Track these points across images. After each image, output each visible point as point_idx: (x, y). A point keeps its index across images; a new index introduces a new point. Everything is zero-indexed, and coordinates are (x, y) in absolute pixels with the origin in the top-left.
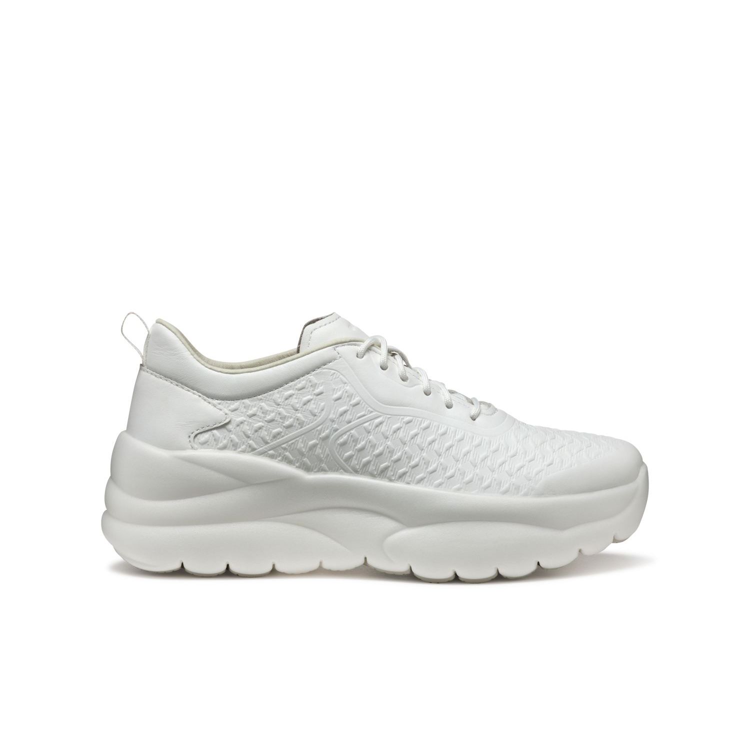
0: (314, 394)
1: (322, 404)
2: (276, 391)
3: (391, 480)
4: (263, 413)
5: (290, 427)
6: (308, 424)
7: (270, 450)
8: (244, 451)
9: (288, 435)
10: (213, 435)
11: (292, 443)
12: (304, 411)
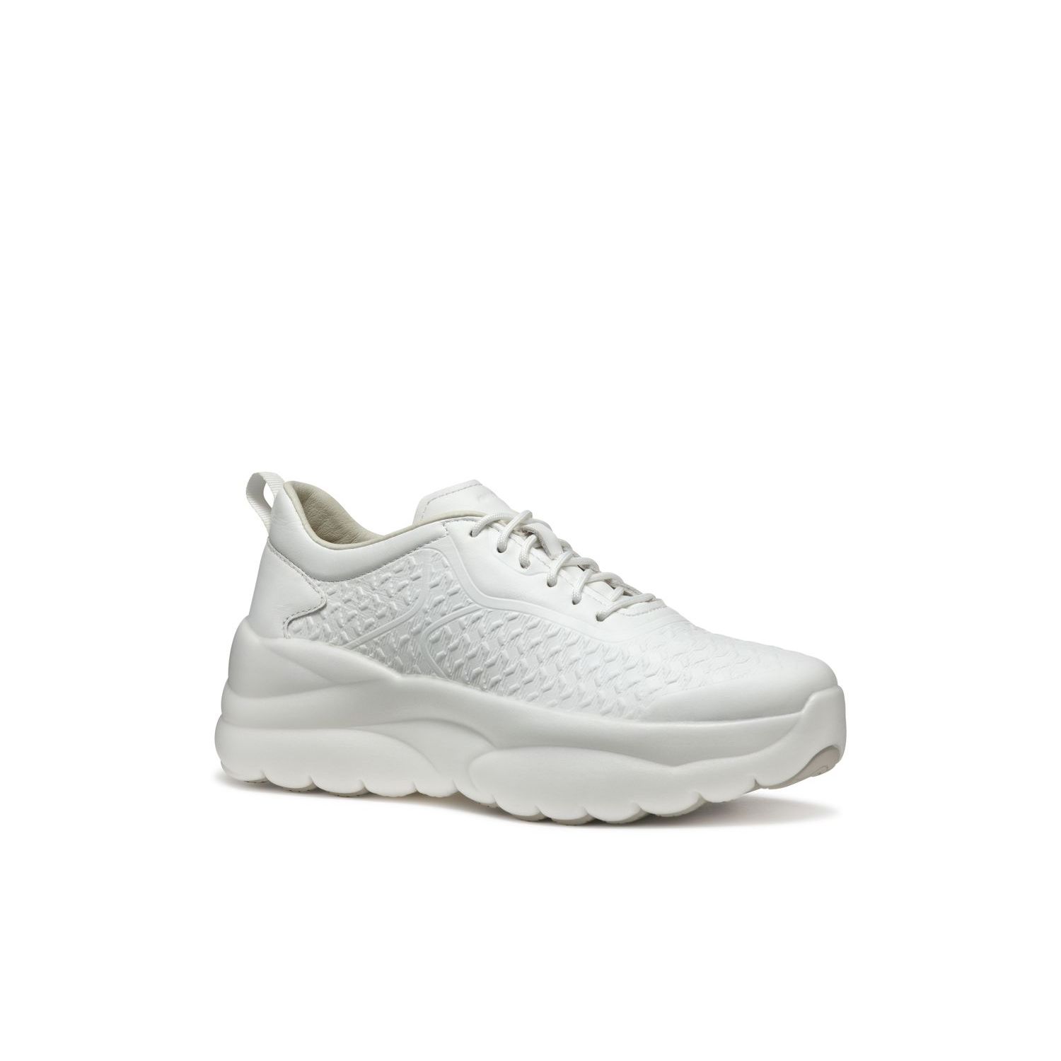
0: (411, 578)
1: (418, 591)
2: (374, 572)
3: (483, 690)
4: (358, 598)
5: (381, 617)
6: (401, 615)
7: (362, 644)
8: (335, 644)
9: (380, 627)
10: (307, 623)
11: (384, 637)
12: (398, 599)
